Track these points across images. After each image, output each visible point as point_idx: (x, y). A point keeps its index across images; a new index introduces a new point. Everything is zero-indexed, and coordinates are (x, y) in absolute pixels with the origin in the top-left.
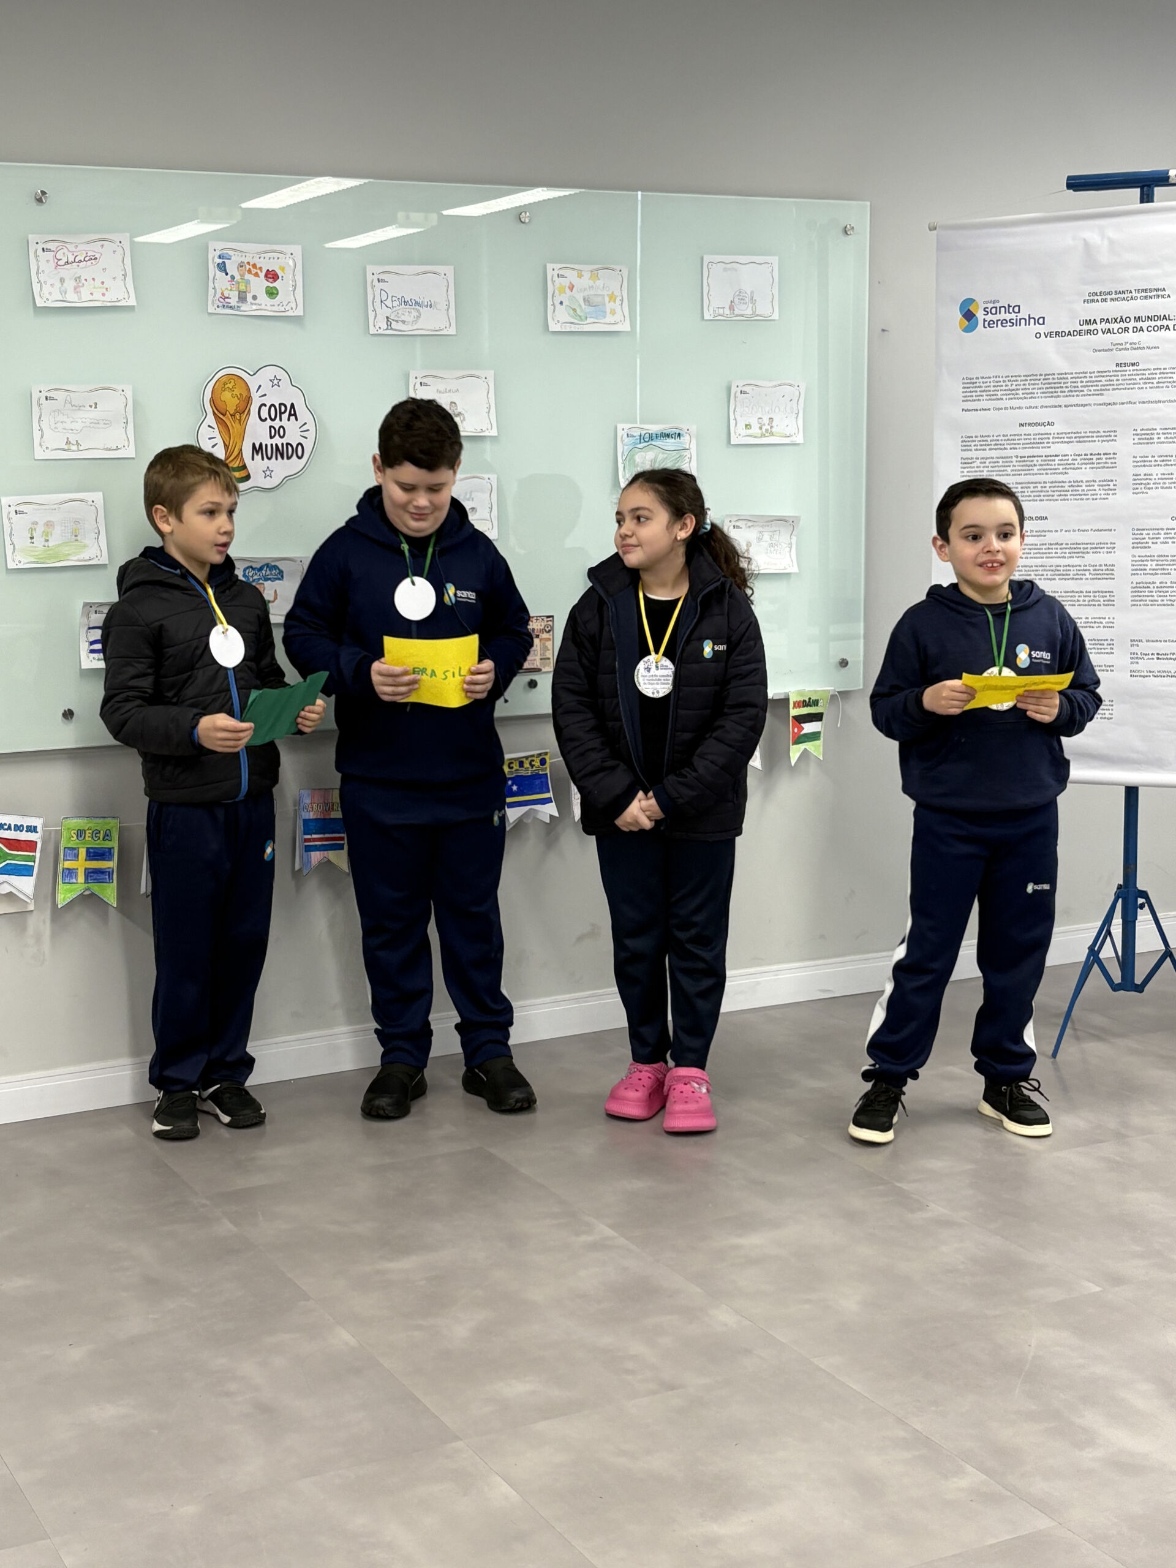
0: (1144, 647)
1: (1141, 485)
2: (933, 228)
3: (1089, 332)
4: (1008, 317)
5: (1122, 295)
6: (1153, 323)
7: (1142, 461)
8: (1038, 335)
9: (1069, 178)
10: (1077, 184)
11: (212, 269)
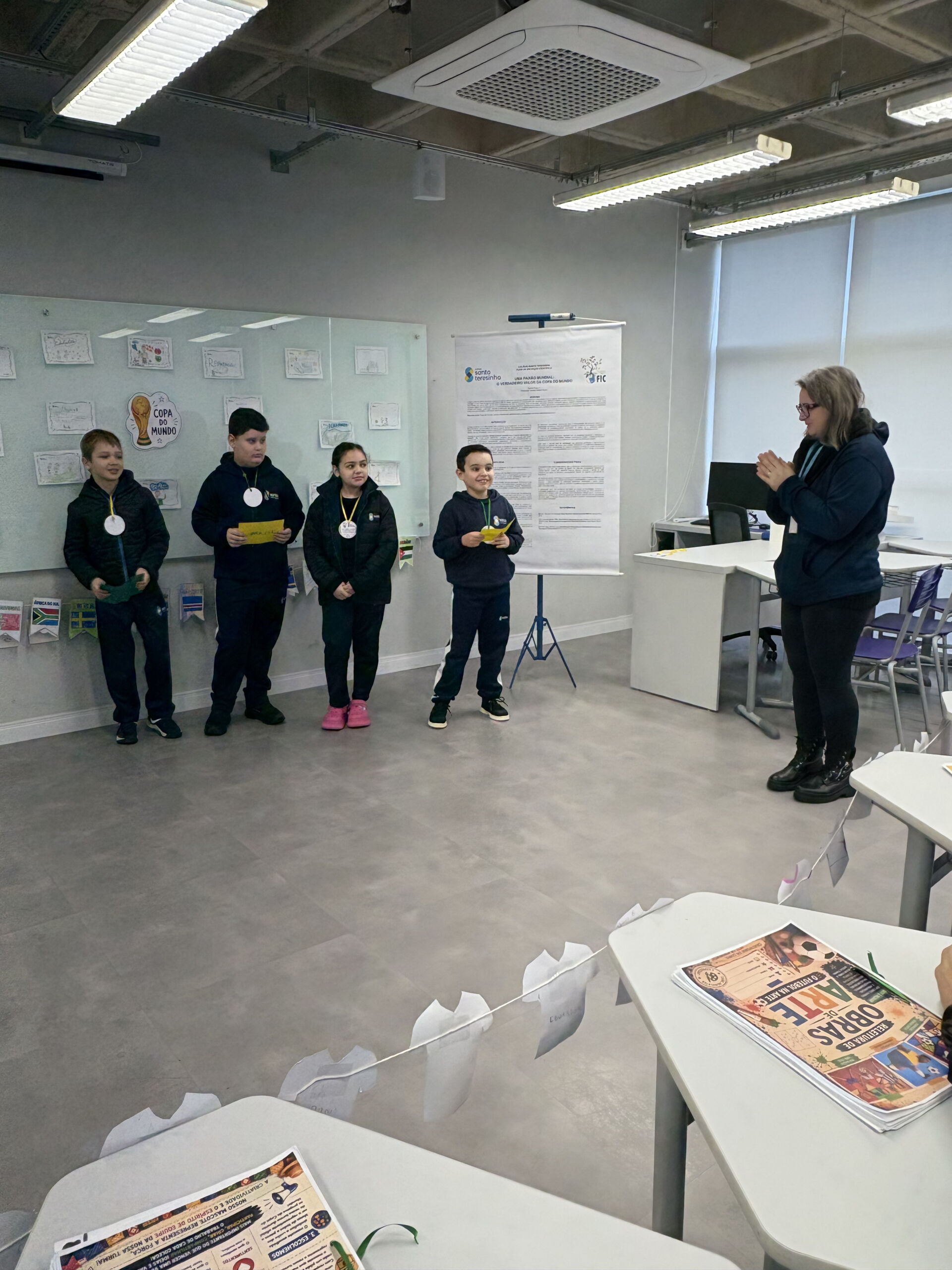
0: (544, 517)
1: (541, 448)
2: (453, 337)
3: (518, 383)
4: (485, 376)
5: (532, 367)
6: (545, 380)
7: (541, 439)
8: (498, 384)
9: (509, 316)
10: (513, 319)
11: (130, 348)
